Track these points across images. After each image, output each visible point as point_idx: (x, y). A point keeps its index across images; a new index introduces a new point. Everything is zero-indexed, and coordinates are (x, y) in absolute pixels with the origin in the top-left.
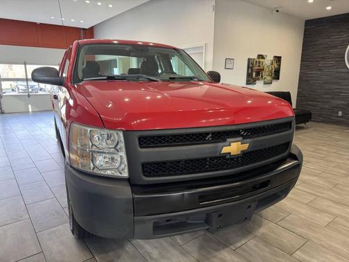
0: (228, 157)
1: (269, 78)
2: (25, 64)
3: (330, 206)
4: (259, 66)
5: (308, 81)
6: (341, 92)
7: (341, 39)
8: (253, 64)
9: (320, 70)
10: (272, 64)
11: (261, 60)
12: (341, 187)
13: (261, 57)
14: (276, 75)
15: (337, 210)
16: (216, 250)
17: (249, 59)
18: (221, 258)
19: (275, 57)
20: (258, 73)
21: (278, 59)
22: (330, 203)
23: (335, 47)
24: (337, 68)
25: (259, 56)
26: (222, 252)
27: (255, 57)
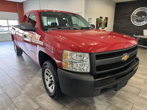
0: (123, 61)
1: (104, 26)
2: (7, 20)
3: (141, 76)
4: (100, 21)
5: (117, 27)
6: (129, 32)
7: (129, 11)
8: (98, 21)
9: (121, 23)
10: (105, 21)
11: (101, 19)
12: (141, 68)
13: (101, 18)
14: (106, 25)
15: (144, 77)
16: (112, 97)
17: (97, 19)
18: (114, 100)
19: (106, 18)
20: (100, 25)
21: (107, 18)
22: (141, 75)
23: (127, 14)
24: (128, 23)
25: (100, 17)
26: (114, 97)
27: (99, 18)
